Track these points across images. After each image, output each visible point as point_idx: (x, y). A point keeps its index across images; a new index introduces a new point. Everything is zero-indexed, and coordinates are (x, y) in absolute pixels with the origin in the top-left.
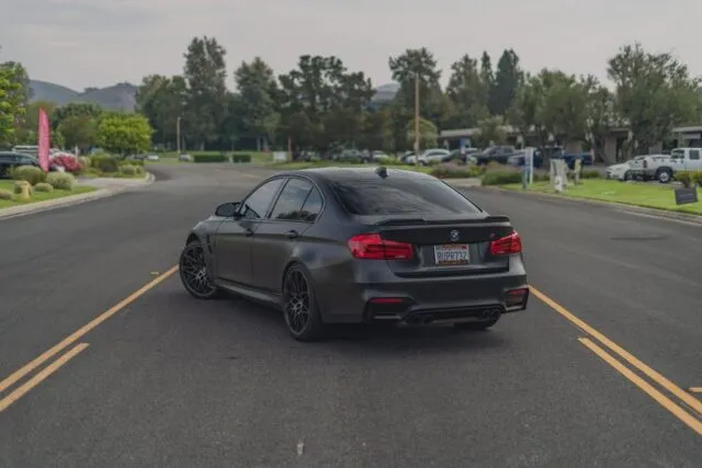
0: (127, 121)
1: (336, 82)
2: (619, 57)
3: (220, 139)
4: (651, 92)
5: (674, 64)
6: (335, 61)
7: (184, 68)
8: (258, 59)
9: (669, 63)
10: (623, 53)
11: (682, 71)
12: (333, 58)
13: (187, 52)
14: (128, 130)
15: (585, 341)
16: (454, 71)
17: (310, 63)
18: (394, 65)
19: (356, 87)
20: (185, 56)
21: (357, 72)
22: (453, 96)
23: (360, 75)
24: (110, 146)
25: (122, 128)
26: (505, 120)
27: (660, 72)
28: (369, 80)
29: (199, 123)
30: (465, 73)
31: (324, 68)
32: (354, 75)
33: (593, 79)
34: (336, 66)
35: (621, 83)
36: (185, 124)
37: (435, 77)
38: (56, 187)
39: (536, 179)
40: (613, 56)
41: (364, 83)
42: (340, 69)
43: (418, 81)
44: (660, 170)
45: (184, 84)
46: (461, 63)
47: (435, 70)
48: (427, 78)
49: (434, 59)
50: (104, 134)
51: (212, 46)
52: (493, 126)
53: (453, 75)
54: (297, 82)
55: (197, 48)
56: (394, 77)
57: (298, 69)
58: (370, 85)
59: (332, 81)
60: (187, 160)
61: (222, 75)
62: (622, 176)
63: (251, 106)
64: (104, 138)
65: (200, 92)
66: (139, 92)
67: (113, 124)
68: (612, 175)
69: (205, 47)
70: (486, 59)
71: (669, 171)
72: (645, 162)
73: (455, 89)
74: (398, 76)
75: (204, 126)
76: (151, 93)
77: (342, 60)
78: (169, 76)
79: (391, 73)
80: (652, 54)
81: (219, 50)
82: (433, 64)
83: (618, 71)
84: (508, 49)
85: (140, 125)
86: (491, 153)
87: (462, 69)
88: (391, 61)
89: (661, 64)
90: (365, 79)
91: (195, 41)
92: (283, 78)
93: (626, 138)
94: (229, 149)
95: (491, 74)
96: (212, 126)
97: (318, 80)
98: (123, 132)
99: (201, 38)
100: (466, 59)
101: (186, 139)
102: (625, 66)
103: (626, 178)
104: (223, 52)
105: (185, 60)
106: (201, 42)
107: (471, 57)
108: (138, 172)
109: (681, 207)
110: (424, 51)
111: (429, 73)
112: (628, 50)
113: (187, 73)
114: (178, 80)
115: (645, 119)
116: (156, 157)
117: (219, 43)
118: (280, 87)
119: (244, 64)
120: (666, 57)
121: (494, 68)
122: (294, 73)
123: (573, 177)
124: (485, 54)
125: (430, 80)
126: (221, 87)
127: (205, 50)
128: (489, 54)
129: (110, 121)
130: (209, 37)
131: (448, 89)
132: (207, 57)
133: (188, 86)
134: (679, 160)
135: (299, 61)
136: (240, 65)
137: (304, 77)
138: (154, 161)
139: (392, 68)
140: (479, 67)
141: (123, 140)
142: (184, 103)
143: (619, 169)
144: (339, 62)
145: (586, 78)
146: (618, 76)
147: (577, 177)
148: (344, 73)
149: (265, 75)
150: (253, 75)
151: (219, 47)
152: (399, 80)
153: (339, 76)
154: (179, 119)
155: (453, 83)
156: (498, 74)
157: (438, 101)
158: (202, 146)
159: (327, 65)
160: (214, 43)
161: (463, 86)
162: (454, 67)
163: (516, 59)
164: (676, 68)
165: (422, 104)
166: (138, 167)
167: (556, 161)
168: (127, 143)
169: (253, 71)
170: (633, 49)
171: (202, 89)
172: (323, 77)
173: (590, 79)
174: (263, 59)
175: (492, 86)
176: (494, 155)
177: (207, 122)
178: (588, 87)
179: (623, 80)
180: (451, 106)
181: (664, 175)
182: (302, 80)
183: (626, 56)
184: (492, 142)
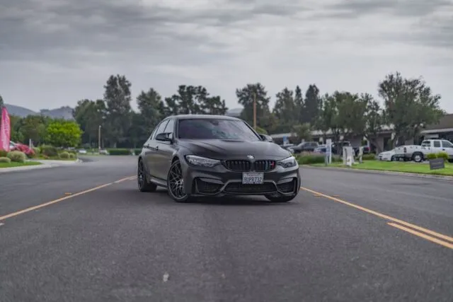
0: (65, 125)
1: (202, 102)
2: (386, 82)
3: (127, 141)
4: (407, 104)
5: (423, 86)
6: (202, 88)
7: (104, 95)
8: (152, 90)
9: (418, 86)
10: (388, 80)
11: (427, 91)
12: (200, 87)
13: (106, 85)
14: (65, 131)
15: (392, 224)
16: (278, 99)
17: (185, 90)
18: (240, 94)
19: (215, 106)
20: (105, 87)
21: (216, 96)
22: (277, 115)
23: (218, 98)
24: (53, 141)
25: (61, 130)
26: (312, 125)
27: (413, 92)
28: (224, 101)
29: (114, 130)
30: (285, 100)
31: (195, 94)
32: (214, 98)
33: (369, 96)
34: (202, 92)
35: (388, 99)
36: (103, 130)
37: (266, 101)
38: (13, 160)
39: (333, 160)
40: (382, 82)
41: (220, 103)
42: (205, 94)
43: (255, 104)
44: (415, 154)
45: (103, 105)
46: (282, 94)
47: (266, 97)
48: (260, 102)
49: (265, 90)
50: (50, 133)
51: (122, 81)
52: (304, 130)
53: (277, 101)
54: (177, 102)
55: (112, 82)
56: (239, 102)
57: (178, 94)
58: (224, 105)
59: (199, 102)
60: (104, 154)
61: (128, 99)
62: (390, 159)
63: (146, 119)
64: (49, 136)
65: (114, 110)
66: (75, 110)
67: (56, 127)
68: (383, 158)
69: (118, 81)
70: (298, 91)
71: (421, 154)
72: (405, 149)
73: (279, 110)
74: (242, 101)
75: (116, 131)
76: (82, 110)
77: (206, 88)
78: (95, 100)
79: (238, 99)
80: (408, 80)
81: (127, 84)
82: (265, 94)
83: (386, 91)
84: (312, 85)
85: (73, 128)
86: (303, 146)
87: (283, 97)
88: (237, 91)
89: (413, 86)
90: (221, 100)
91: (112, 77)
92: (168, 100)
93: (390, 138)
94: (132, 147)
95: (301, 100)
96: (121, 132)
97: (190, 101)
98: (62, 132)
99: (115, 75)
100: (286, 91)
101: (105, 141)
102: (390, 87)
103: (392, 159)
104: (129, 85)
105: (105, 90)
106: (116, 79)
107: (289, 89)
108: (71, 157)
109: (433, 171)
110: (258, 85)
111: (262, 99)
112: (391, 77)
113: (106, 98)
114: (100, 102)
115: (403, 122)
116: (85, 152)
117: (127, 79)
118: (166, 105)
119: (143, 93)
120: (416, 82)
121: (304, 97)
122: (175, 97)
123: (358, 160)
124: (298, 88)
125: (263, 104)
126: (128, 107)
127: (118, 84)
128: (300, 88)
129: (54, 125)
130: (121, 75)
131: (274, 110)
132: (119, 87)
133: (107, 106)
134: (427, 148)
135: (178, 89)
136: (140, 93)
137: (181, 99)
138: (82, 154)
139: (238, 96)
140: (294, 96)
141: (61, 137)
142: (104, 117)
143: (387, 155)
144: (204, 90)
145: (364, 95)
146: (385, 94)
147: (361, 158)
148: (207, 97)
149: (156, 100)
150: (148, 99)
151: (127, 82)
152: (243, 104)
153: (204, 99)
154: (100, 127)
155: (277, 106)
156: (306, 100)
157: (268, 117)
158: (115, 146)
159: (196, 91)
160: (124, 79)
161: (283, 108)
162: (278, 96)
163: (317, 91)
164: (423, 89)
165: (257, 119)
166: (71, 154)
167: (347, 148)
168: (64, 139)
169: (148, 97)
170: (395, 77)
171: (116, 109)
172: (193, 99)
173: (367, 96)
174: (155, 90)
175: (302, 107)
176: (305, 148)
177: (119, 130)
178: (366, 102)
179: (389, 97)
180: (276, 120)
181: (418, 157)
182: (180, 101)
183: (390, 82)
184: (303, 140)
